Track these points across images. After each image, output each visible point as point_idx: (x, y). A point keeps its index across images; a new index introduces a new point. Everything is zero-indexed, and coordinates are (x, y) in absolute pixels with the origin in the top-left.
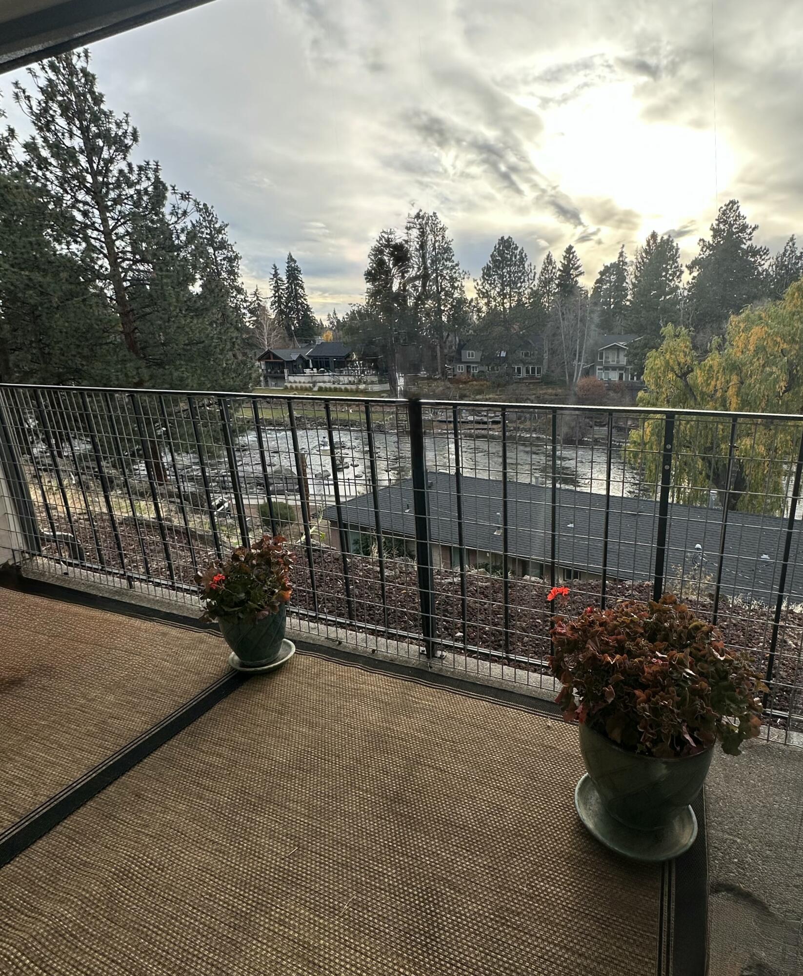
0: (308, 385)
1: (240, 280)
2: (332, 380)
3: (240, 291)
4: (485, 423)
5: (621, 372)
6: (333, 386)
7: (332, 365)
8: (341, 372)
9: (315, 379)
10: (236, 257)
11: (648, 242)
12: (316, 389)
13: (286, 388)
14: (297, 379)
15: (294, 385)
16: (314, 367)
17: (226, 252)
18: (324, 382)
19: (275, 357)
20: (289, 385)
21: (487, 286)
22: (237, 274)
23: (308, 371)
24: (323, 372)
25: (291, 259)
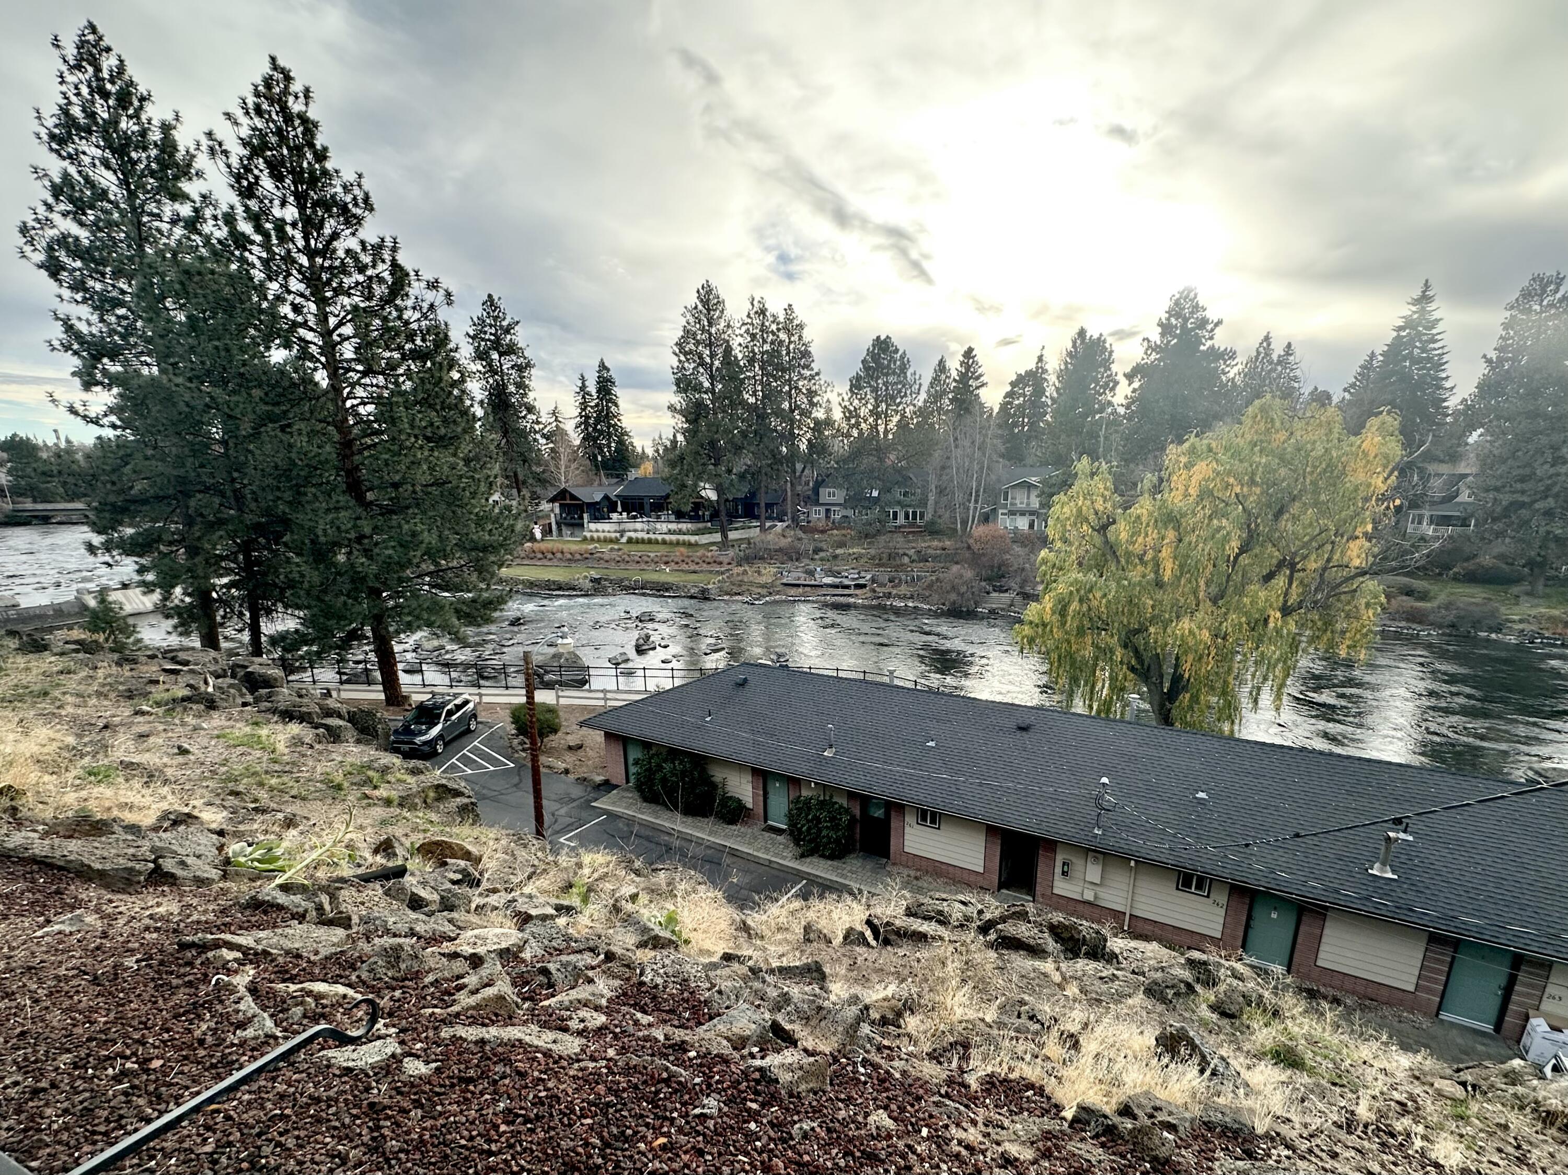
0: (613, 535)
1: (531, 395)
2: (646, 527)
3: (530, 409)
4: (848, 587)
5: (1034, 517)
6: (646, 536)
7: (647, 507)
8: (659, 517)
9: (623, 526)
10: (528, 365)
11: (1074, 343)
12: (624, 540)
13: (585, 539)
14: (600, 526)
15: (595, 535)
16: (623, 511)
17: (514, 357)
18: (635, 531)
19: (573, 497)
20: (588, 535)
21: (856, 402)
22: (527, 386)
23: (614, 516)
24: (635, 517)
25: (603, 367)
